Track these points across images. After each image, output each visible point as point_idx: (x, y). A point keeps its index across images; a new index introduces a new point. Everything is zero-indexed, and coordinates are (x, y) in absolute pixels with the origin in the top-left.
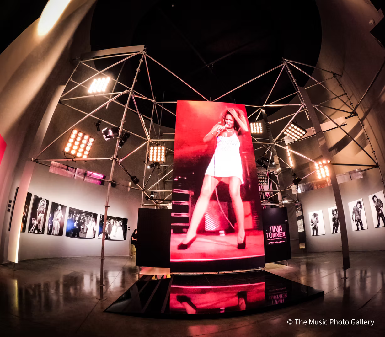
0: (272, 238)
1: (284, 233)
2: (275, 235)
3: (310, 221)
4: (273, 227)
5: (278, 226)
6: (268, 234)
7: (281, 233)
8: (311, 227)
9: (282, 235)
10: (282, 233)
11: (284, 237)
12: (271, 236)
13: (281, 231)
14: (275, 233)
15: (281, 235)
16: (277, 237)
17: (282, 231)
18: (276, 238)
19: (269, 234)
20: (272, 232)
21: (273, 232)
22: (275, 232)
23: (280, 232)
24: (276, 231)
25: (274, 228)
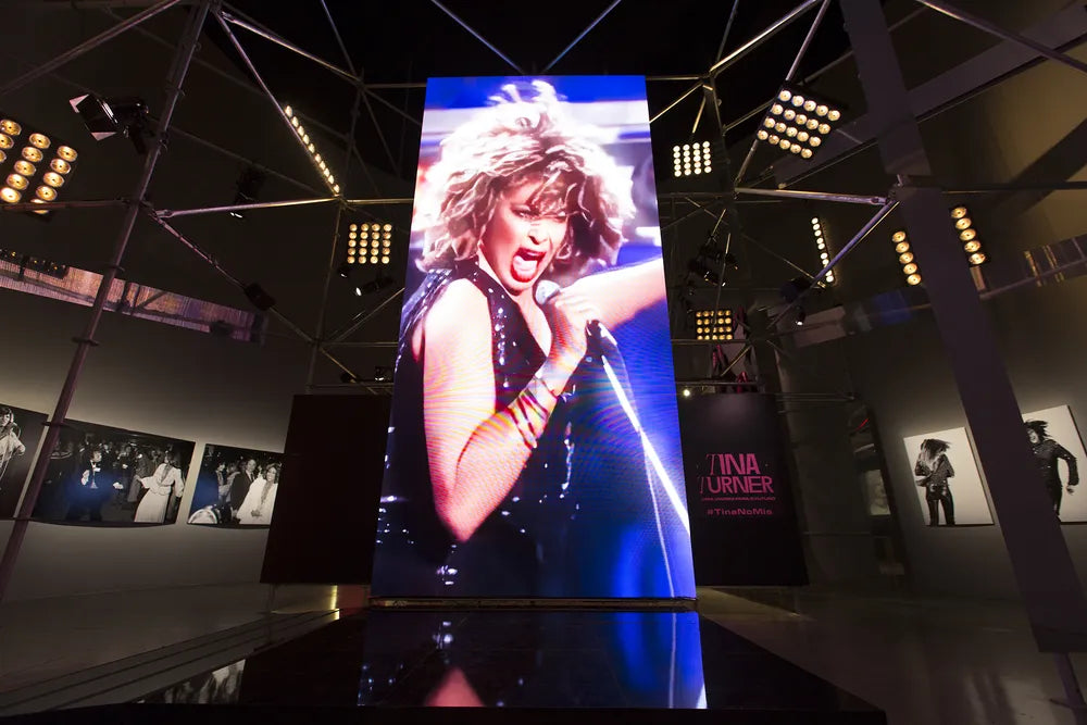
0: (721, 494)
1: (767, 481)
2: (731, 485)
3: (913, 466)
4: (721, 456)
5: (741, 456)
6: (706, 480)
7: (753, 481)
8: (922, 492)
9: (760, 488)
10: (760, 481)
11: (768, 494)
12: (715, 488)
13: (753, 473)
14: (730, 476)
15: (754, 488)
16: (740, 493)
17: (758, 472)
18: (734, 495)
19: (709, 478)
20: (721, 475)
21: (723, 473)
22: (729, 473)
23: (750, 478)
24: (734, 473)
25: (726, 460)
